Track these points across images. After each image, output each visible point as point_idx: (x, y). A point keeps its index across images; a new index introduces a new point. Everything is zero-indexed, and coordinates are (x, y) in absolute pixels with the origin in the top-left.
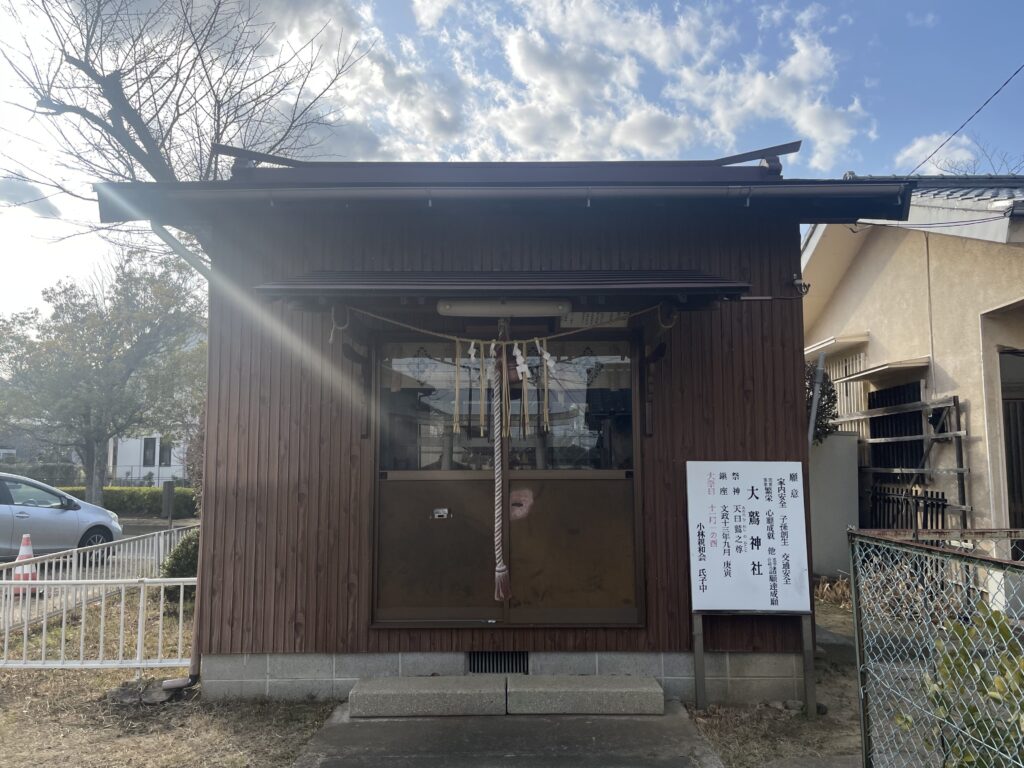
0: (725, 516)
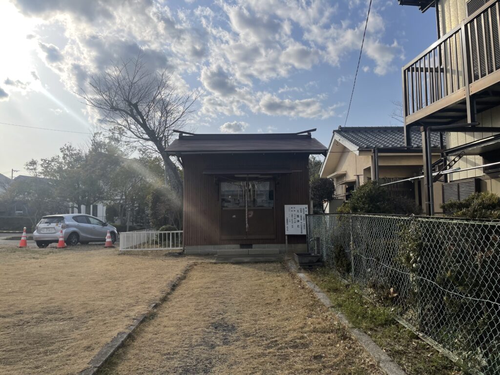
0: (292, 216)
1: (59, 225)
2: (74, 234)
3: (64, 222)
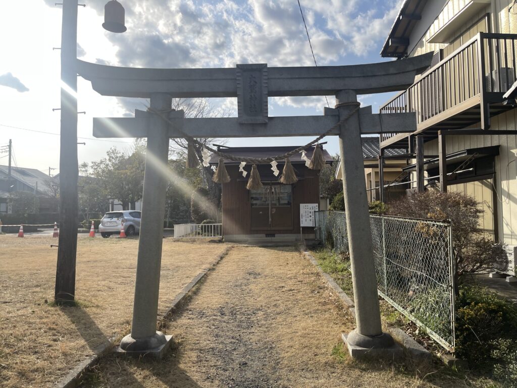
0: (306, 212)
1: (120, 220)
2: (131, 227)
3: (123, 217)
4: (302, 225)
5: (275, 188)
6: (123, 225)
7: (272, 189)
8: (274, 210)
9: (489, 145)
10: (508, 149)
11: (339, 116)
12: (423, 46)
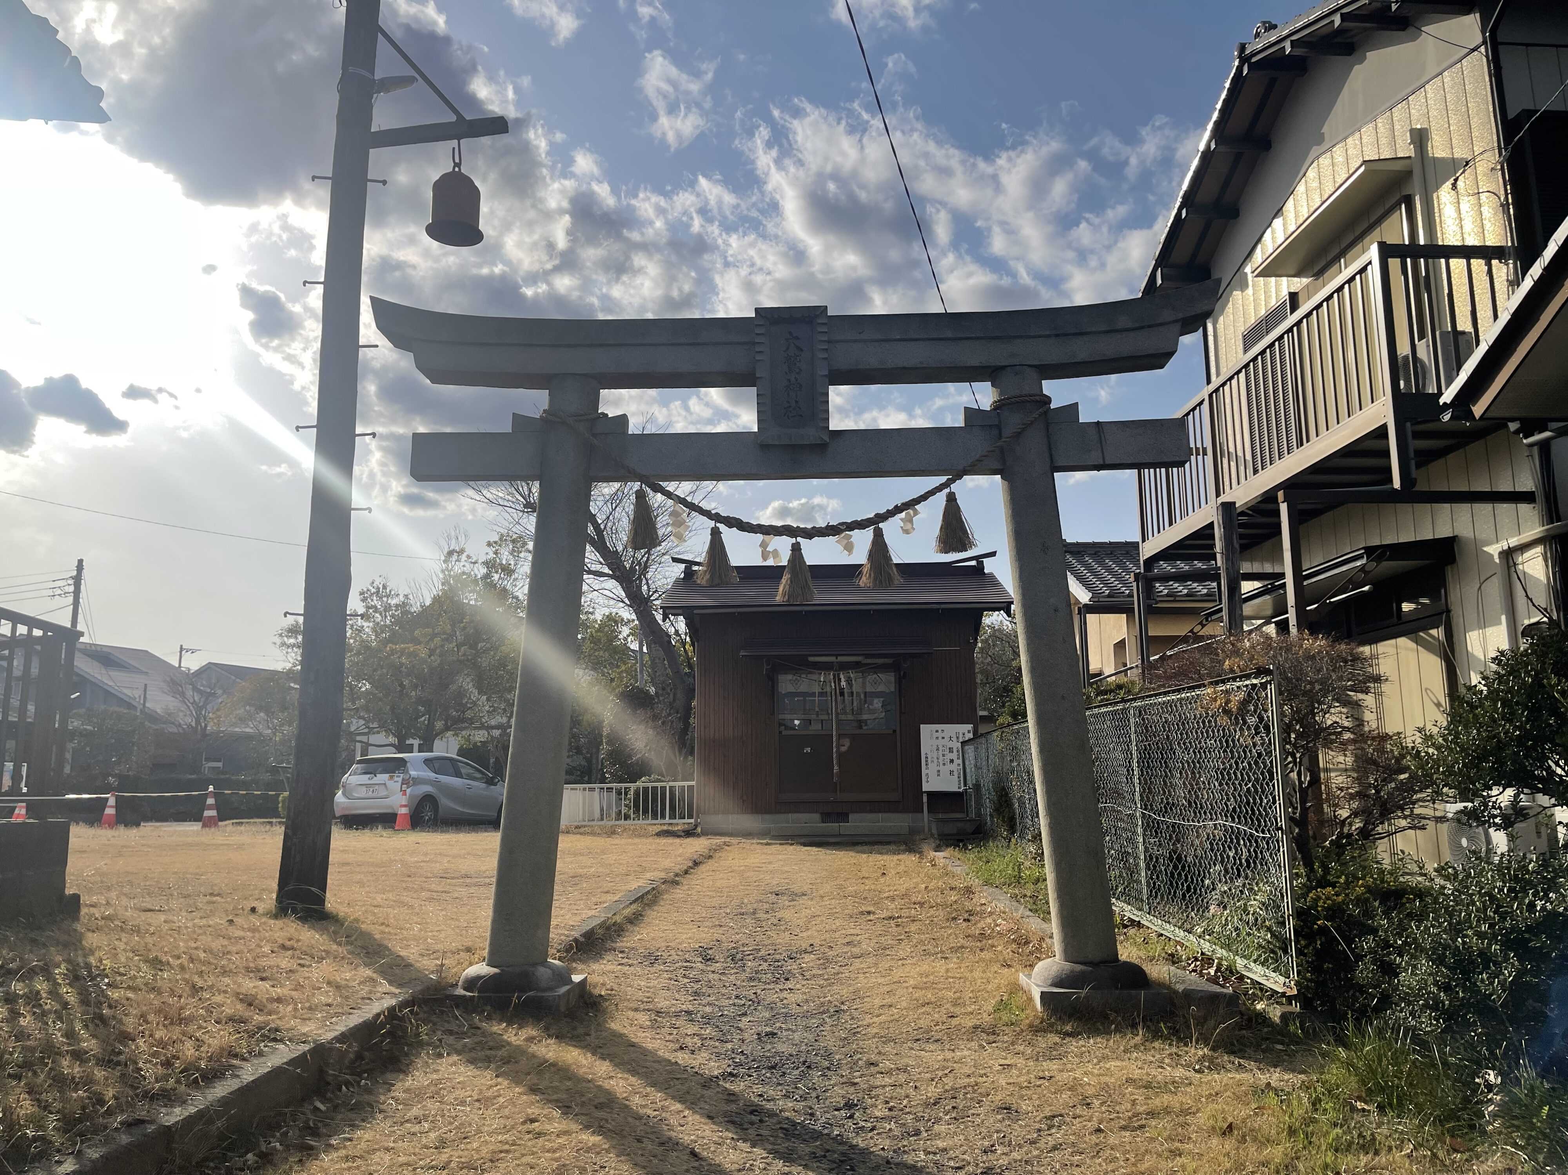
0: (938, 749)
1: (396, 779)
2: (428, 800)
3: (406, 772)
4: (926, 787)
5: (849, 681)
6: (404, 793)
7: (840, 680)
8: (847, 743)
9: (1430, 537)
10: (1477, 545)
11: (999, 427)
12: (1247, 286)
